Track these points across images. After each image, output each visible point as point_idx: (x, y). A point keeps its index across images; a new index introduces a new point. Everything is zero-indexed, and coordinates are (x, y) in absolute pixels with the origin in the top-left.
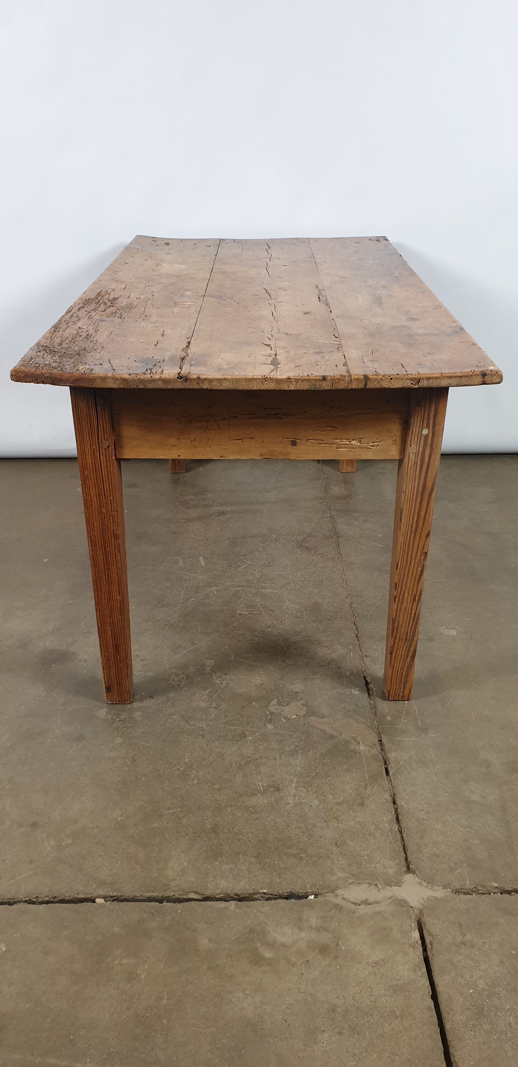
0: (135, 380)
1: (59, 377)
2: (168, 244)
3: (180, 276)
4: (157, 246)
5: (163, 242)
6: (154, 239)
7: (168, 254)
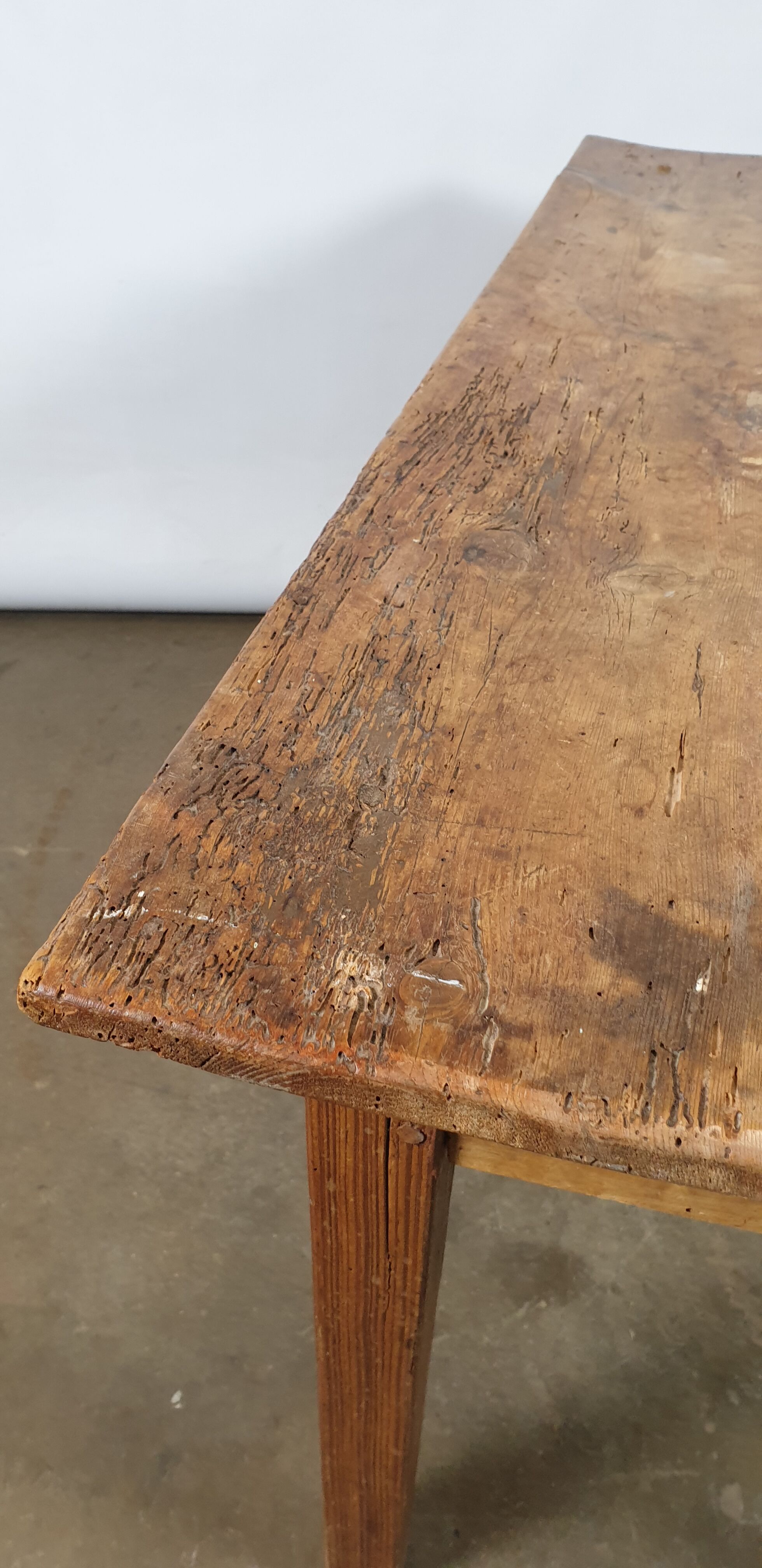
0: (588, 1140)
1: (231, 1050)
2: (665, 170)
3: (714, 309)
4: (641, 174)
5: (654, 164)
6: (631, 151)
7: (671, 207)
